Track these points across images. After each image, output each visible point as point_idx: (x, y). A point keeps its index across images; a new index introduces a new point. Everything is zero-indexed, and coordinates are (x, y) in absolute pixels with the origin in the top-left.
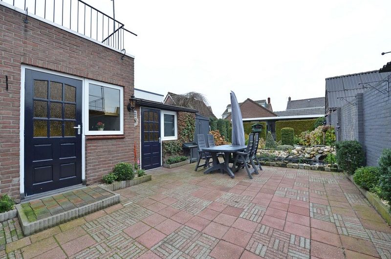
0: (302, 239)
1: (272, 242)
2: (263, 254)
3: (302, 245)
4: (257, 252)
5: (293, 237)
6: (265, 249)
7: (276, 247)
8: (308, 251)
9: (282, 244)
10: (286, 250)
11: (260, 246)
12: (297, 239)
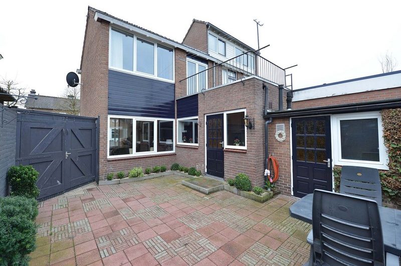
0: (107, 255)
1: (123, 239)
2: (121, 231)
3: (105, 251)
4: (124, 230)
5: (114, 252)
6: (122, 234)
7: (119, 239)
8: (100, 250)
9: (117, 243)
10: (112, 241)
11: (126, 233)
12: (110, 252)
